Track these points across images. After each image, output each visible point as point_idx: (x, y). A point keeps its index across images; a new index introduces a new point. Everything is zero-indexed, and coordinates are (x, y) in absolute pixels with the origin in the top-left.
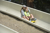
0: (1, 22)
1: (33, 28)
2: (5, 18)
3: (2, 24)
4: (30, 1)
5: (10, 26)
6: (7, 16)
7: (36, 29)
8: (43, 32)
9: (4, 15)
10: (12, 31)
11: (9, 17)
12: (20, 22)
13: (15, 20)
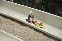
0: (1, 27)
1: (41, 34)
2: (6, 23)
3: (3, 30)
4: (37, 2)
5: (13, 32)
6: (9, 20)
7: (45, 36)
8: (53, 40)
9: (5, 19)
10: (15, 39)
11: (11, 21)
12: (25, 27)
13: (18, 25)
